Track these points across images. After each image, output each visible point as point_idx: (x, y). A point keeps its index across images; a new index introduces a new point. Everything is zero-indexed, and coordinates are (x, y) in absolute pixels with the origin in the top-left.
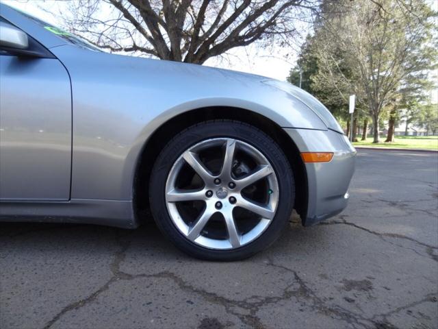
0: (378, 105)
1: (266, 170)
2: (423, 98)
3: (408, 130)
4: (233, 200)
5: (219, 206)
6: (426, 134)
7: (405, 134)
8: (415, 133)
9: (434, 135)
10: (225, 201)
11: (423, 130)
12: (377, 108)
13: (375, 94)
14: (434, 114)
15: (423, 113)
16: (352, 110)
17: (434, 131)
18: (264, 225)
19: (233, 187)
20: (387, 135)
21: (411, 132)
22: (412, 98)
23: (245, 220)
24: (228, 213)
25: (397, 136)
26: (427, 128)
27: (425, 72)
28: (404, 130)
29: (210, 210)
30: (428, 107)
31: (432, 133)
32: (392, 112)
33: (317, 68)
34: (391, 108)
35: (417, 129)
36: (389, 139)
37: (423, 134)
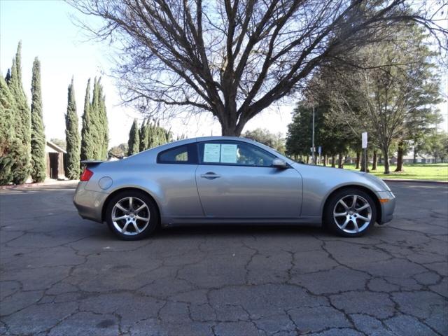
0: (387, 138)
1: (367, 205)
2: (428, 131)
3: (416, 158)
4: (355, 216)
5: (351, 218)
6: (434, 161)
7: (414, 162)
8: (424, 160)
9: (442, 162)
10: (352, 216)
11: (431, 157)
12: (386, 142)
13: (384, 130)
14: (440, 145)
15: (430, 144)
16: (364, 145)
17: (442, 159)
18: (367, 224)
19: (355, 211)
20: (396, 163)
21: (419, 159)
22: (418, 130)
23: (360, 222)
24: (354, 220)
25: (406, 165)
26: (435, 156)
27: (428, 106)
28: (413, 158)
29: (348, 220)
30: (434, 138)
31: (440, 160)
32: (401, 144)
33: (329, 107)
34: (399, 140)
35: (425, 156)
36: (399, 169)
37: (431, 161)
